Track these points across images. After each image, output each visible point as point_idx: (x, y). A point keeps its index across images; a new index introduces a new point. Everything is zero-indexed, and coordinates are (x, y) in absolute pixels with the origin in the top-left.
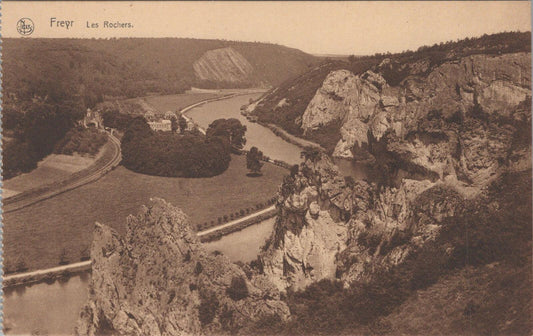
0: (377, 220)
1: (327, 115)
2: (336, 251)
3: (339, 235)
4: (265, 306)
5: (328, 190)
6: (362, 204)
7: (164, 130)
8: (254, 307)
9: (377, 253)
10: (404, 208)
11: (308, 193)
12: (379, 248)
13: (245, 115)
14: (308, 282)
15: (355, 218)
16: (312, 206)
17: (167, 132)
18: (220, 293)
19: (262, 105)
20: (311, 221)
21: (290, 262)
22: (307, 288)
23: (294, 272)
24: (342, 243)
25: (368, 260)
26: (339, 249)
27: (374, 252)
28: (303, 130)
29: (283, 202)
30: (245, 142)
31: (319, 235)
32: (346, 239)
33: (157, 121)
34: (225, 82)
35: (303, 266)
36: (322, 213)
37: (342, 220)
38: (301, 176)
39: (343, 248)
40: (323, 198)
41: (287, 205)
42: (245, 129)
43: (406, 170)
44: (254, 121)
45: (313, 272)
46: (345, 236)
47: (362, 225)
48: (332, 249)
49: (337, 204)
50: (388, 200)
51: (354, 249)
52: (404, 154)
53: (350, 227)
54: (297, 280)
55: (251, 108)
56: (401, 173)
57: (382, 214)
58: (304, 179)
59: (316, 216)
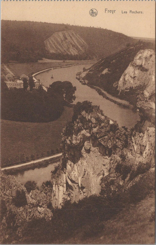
0: (129, 155)
1: (136, 81)
2: (102, 176)
3: (104, 165)
4: (37, 212)
5: (97, 133)
6: (119, 144)
7: (18, 87)
8: (30, 212)
9: (128, 178)
10: (147, 148)
11: (84, 135)
12: (129, 175)
13: (79, 79)
14: (81, 197)
15: (114, 154)
16: (86, 143)
17: (20, 89)
18: (8, 202)
19: (91, 73)
20: (85, 155)
21: (70, 183)
22: (80, 201)
23: (72, 190)
24: (105, 171)
25: (121, 183)
26: (103, 174)
27: (126, 178)
28: (118, 91)
29: (65, 140)
30: (74, 98)
31: (90, 165)
32: (109, 168)
33: (13, 81)
34: (67, 55)
35: (78, 186)
36: (93, 149)
37: (107, 155)
38: (78, 123)
39: (106, 174)
40: (94, 139)
41: (68, 142)
42: (75, 89)
43: (150, 121)
44: (84, 84)
45: (84, 190)
46: (108, 166)
47: (119, 158)
48: (99, 175)
49: (102, 143)
50: (137, 142)
51: (112, 175)
52: (148, 110)
53: (111, 160)
54: (74, 196)
55: (83, 75)
56: (147, 123)
57: (133, 151)
58: (80, 125)
59: (88, 151)
